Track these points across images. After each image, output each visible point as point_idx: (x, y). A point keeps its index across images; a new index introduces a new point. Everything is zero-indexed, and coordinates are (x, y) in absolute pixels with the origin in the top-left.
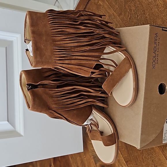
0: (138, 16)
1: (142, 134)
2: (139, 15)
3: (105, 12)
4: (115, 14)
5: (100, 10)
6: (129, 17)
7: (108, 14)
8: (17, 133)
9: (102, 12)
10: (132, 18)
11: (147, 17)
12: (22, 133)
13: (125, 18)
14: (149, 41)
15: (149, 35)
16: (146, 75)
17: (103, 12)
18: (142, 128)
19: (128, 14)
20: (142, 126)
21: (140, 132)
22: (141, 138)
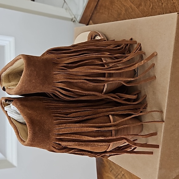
0: (162, 4)
1: (160, 169)
2: (164, 1)
3: (120, 6)
4: (133, 6)
5: (115, 5)
6: (151, 7)
7: (124, 8)
8: (8, 162)
9: (117, 6)
10: (155, 8)
11: (174, 3)
12: (15, 163)
13: (145, 9)
14: (176, 37)
15: (177, 28)
16: (170, 85)
17: (119, 6)
18: (161, 161)
19: (149, 3)
20: (161, 157)
21: (158, 166)
22: (159, 173)
